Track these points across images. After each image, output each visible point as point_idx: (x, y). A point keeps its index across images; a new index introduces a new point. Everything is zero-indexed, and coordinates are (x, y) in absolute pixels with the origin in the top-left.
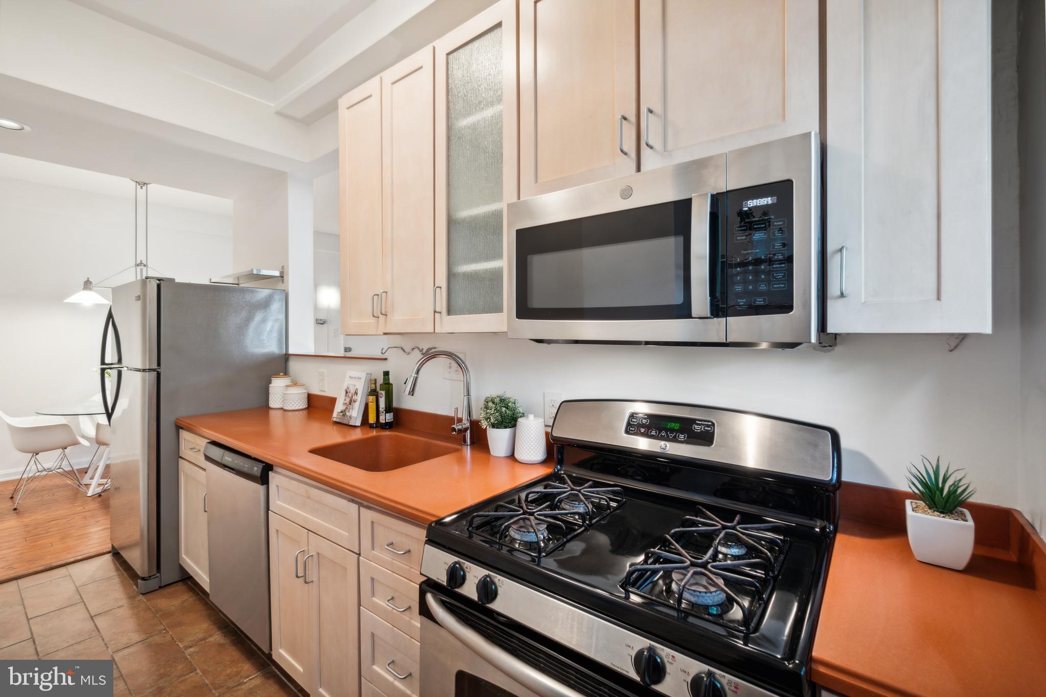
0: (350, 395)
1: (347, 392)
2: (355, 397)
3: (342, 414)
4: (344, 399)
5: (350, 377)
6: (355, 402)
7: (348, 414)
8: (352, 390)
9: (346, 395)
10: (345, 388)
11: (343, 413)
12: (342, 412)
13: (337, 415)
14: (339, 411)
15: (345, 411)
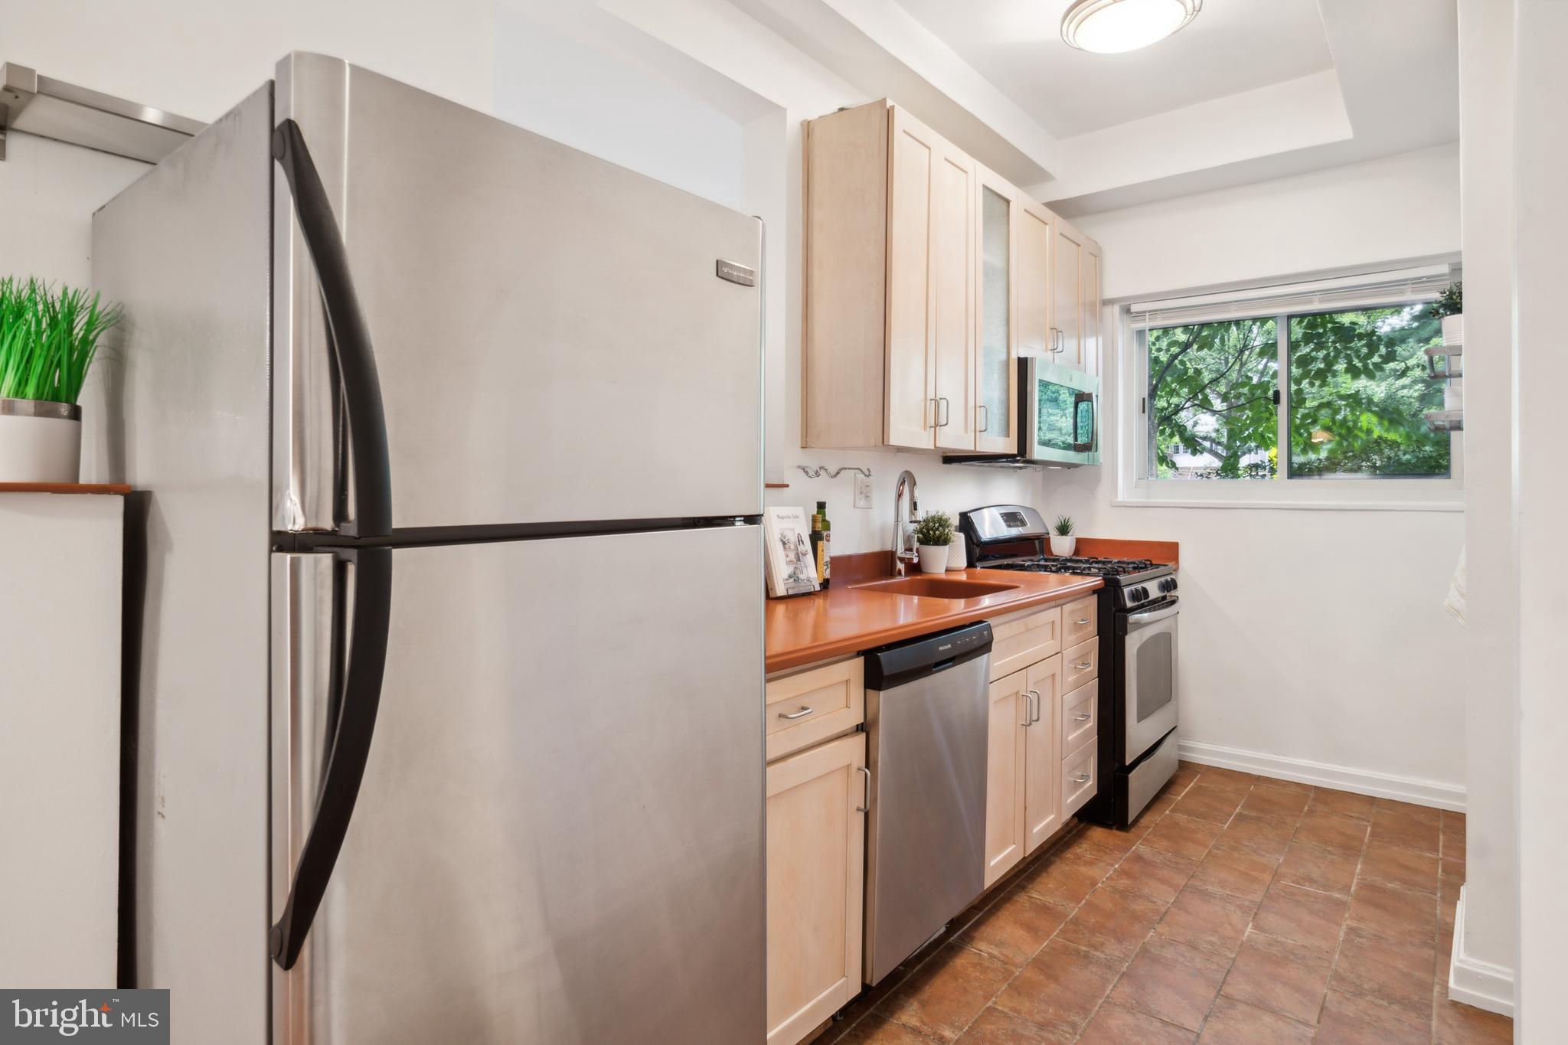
0: (792, 547)
1: (784, 544)
2: (801, 548)
3: (792, 580)
4: (784, 557)
5: (778, 516)
6: (805, 554)
7: (801, 576)
8: (792, 538)
9: (785, 548)
10: (777, 537)
11: (794, 577)
12: (790, 577)
13: (785, 584)
14: (786, 576)
15: (794, 573)
